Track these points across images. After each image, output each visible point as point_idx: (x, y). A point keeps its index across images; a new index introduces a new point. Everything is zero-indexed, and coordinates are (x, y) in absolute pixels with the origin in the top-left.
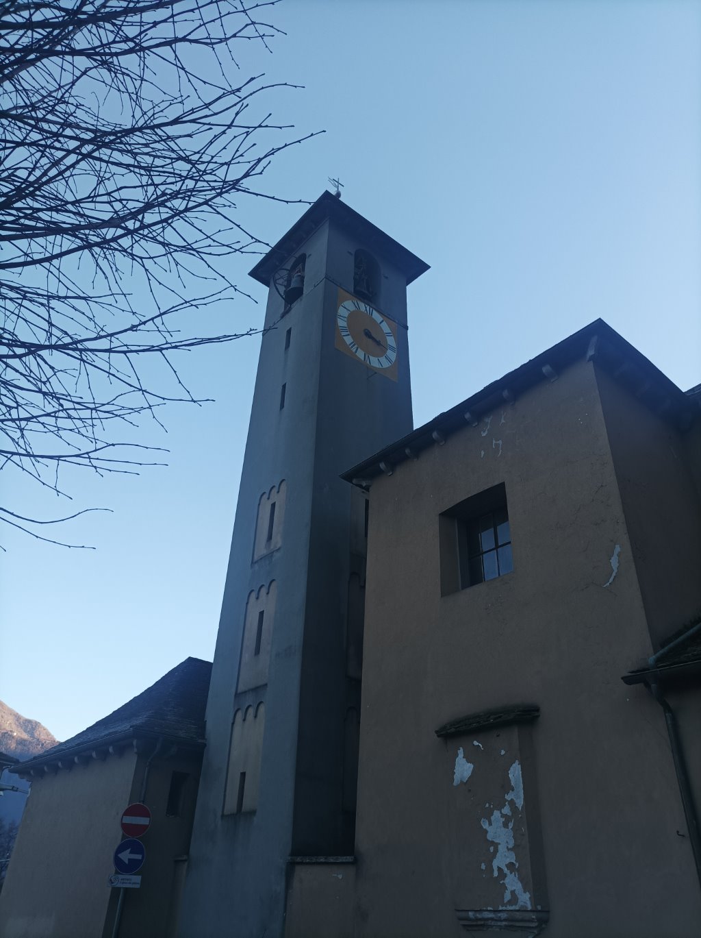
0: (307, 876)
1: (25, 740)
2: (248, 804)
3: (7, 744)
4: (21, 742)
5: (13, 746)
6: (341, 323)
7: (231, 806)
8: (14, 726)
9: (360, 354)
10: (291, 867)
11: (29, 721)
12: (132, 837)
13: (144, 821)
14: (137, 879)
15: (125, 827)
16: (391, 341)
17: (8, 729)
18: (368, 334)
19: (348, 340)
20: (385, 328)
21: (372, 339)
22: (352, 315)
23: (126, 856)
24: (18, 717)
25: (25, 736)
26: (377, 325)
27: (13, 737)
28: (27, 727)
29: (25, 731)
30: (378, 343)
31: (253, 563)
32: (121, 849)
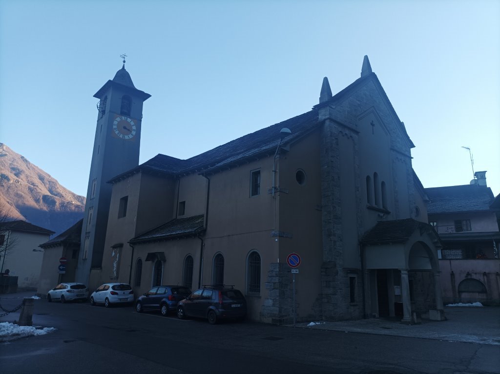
0: (94, 271)
1: (79, 206)
2: (86, 258)
3: (70, 207)
4: (77, 206)
5: (73, 208)
6: (114, 127)
7: (84, 258)
8: (72, 199)
9: (121, 136)
10: (91, 269)
11: (80, 197)
12: (62, 264)
13: (65, 260)
14: (64, 272)
15: (60, 262)
16: (134, 128)
17: (70, 200)
18: (125, 128)
19: (117, 132)
20: (132, 123)
21: (127, 129)
22: (119, 122)
23: (61, 267)
24: (74, 195)
25: (79, 203)
26: (129, 124)
27: (73, 204)
28: (79, 199)
29: (78, 201)
30: (129, 130)
31: (91, 199)
32: (60, 266)
